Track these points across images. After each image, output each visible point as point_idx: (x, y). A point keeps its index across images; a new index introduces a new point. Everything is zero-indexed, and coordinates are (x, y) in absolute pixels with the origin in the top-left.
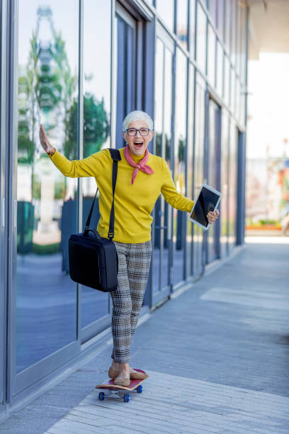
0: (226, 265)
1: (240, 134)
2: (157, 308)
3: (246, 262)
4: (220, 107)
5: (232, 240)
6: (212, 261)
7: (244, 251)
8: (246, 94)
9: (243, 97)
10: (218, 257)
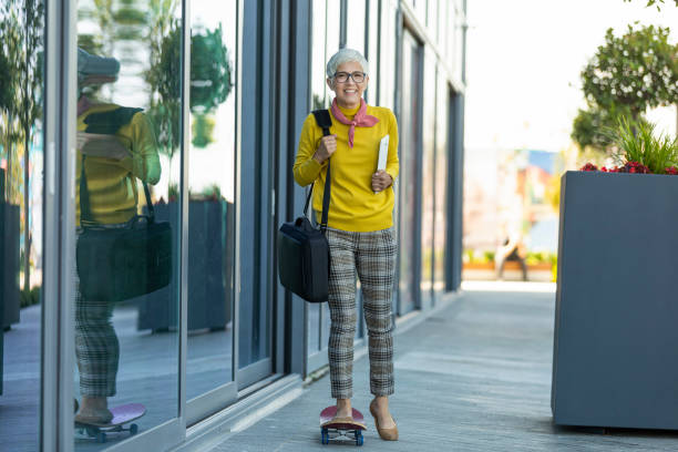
0: (430, 319)
1: (454, 97)
2: (315, 380)
3: (464, 315)
4: (420, 44)
5: (439, 286)
6: (407, 312)
7: (460, 301)
8: (465, 28)
9: (459, 32)
10: (417, 307)
